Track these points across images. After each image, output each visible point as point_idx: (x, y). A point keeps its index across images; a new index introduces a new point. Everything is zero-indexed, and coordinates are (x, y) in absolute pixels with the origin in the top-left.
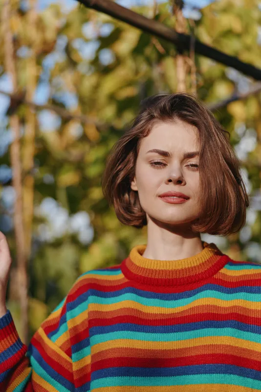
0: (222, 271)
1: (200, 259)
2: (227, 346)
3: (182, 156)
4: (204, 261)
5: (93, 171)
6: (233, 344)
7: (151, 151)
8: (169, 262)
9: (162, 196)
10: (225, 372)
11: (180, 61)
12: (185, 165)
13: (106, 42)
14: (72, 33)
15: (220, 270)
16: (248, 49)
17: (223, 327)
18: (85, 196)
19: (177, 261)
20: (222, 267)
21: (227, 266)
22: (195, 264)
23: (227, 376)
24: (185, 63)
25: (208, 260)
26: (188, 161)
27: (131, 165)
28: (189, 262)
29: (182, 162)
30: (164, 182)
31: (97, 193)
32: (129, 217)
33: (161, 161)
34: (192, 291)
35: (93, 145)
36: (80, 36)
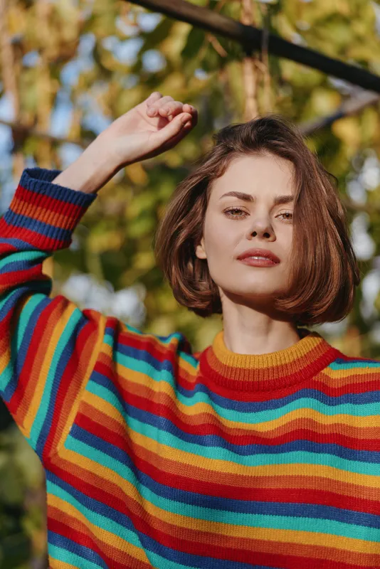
0: (325, 371)
1: (295, 354)
2: (322, 479)
3: (272, 203)
4: (299, 356)
5: (139, 229)
6: (331, 476)
7: (226, 195)
8: (250, 356)
9: (241, 258)
10: (317, 516)
11: (248, 66)
12: (275, 215)
13: (152, 40)
14: (101, 28)
15: (323, 369)
16: (360, 40)
17: (319, 451)
18: (128, 264)
19: (261, 356)
20: (326, 365)
21: (333, 365)
22: (287, 361)
23: (320, 521)
24: (256, 68)
25: (305, 355)
26: (280, 209)
27: (199, 218)
28: (278, 357)
29: (271, 211)
30: (245, 237)
31: (145, 260)
32: (191, 295)
33: (241, 209)
34: (281, 400)
35: (139, 190)
36: (113, 32)
